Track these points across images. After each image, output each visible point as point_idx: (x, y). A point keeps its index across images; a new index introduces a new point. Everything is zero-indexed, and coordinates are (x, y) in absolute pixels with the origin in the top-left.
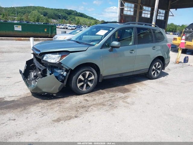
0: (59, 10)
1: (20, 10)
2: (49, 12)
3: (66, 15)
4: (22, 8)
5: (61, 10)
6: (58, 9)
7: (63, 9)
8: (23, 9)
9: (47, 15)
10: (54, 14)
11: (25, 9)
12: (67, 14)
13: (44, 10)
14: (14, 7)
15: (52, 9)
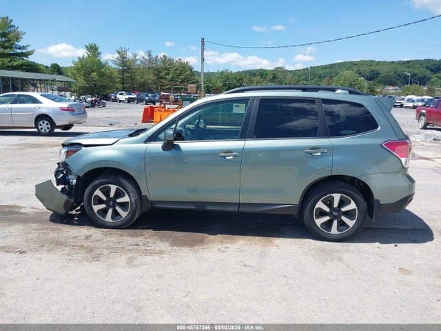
0: (411, 63)
1: (321, 72)
2: (383, 71)
3: (429, 73)
4: (325, 67)
5: (417, 62)
6: (408, 62)
7: (423, 59)
8: (327, 70)
9: (377, 77)
10: (396, 72)
11: (331, 68)
12: (431, 70)
13: (372, 68)
14: (308, 67)
15: (394, 62)
